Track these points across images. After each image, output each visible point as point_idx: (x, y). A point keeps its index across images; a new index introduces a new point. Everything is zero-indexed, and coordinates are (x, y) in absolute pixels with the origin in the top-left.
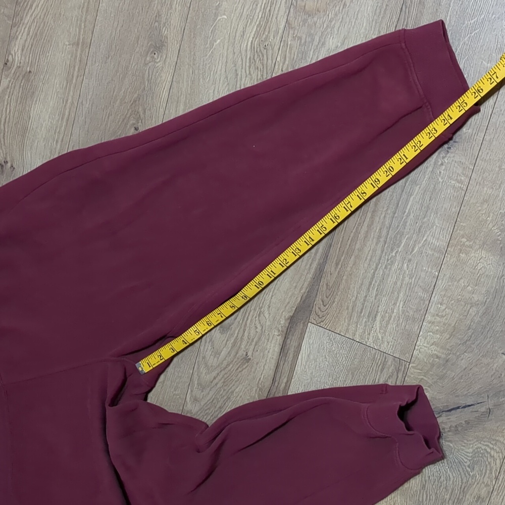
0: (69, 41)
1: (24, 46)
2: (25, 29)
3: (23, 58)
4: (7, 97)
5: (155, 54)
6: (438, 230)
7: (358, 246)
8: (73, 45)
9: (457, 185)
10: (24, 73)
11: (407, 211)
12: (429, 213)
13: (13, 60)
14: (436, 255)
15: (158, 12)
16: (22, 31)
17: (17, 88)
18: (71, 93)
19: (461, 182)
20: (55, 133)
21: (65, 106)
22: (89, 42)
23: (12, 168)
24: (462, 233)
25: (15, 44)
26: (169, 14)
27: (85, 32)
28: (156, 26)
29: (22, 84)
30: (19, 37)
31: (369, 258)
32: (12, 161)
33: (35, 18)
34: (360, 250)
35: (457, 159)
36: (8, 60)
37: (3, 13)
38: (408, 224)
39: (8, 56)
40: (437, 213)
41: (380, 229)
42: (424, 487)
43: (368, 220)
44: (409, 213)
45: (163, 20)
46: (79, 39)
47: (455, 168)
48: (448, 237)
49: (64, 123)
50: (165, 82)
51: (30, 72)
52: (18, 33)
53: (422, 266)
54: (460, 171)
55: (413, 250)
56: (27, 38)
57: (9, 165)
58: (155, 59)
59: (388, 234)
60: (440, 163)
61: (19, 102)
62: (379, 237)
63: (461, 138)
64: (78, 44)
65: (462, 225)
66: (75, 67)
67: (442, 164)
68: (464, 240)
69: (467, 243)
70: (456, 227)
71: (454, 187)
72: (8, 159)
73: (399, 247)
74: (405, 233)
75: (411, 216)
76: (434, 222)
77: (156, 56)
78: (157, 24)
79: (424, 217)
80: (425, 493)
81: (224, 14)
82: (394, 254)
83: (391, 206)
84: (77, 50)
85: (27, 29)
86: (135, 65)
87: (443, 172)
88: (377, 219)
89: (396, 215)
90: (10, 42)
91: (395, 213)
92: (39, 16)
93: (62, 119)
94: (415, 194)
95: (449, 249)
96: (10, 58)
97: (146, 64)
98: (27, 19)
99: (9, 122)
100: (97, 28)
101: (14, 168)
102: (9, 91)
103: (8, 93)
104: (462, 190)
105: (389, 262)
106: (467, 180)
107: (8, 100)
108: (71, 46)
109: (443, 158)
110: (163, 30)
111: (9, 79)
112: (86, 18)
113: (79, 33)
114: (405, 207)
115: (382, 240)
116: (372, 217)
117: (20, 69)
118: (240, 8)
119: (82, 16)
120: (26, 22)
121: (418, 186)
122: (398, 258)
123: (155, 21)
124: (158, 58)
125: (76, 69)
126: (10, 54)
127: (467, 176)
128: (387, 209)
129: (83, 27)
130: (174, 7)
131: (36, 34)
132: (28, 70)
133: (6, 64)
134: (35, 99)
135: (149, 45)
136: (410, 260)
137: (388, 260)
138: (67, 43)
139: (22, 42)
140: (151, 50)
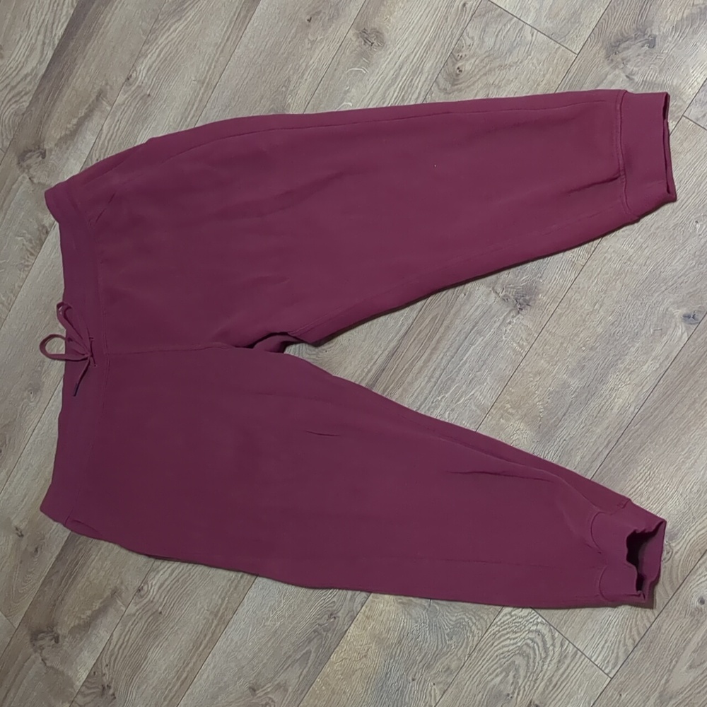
0: (195, 77)
1: (150, 67)
2: (157, 49)
3: (146, 79)
4: (120, 113)
6: (488, 387)
7: (409, 379)
8: (198, 82)
9: (518, 349)
10: (142, 94)
11: (465, 359)
12: (484, 367)
13: (137, 78)
14: (478, 411)
15: (289, 78)
16: (154, 51)
17: (132, 108)
19: (522, 347)
22: (215, 84)
24: (508, 398)
25: (143, 62)
26: (298, 83)
27: (213, 72)
28: (283, 91)
29: (138, 106)
30: (149, 56)
31: (415, 394)
33: (169, 42)
34: (411, 384)
35: (525, 322)
36: (131, 76)
37: (141, 25)
38: (461, 372)
39: (133, 72)
40: (491, 370)
41: (435, 369)
42: (400, 642)
43: (426, 355)
44: (466, 362)
45: (291, 88)
46: (206, 77)
47: (520, 331)
48: (494, 399)
51: (149, 95)
52: (149, 51)
53: (463, 420)
54: (524, 336)
55: (458, 401)
56: (156, 60)
59: (440, 376)
60: (508, 321)
61: (129, 123)
62: (432, 377)
63: (535, 303)
64: (203, 83)
65: (511, 391)
66: (193, 105)
67: (510, 323)
68: (508, 406)
69: (510, 410)
70: (505, 391)
71: (514, 350)
73: (446, 393)
74: (456, 381)
75: (467, 365)
76: (486, 379)
78: (284, 89)
79: (479, 371)
80: (399, 648)
81: (351, 102)
82: (440, 398)
83: (451, 349)
84: (200, 89)
85: (158, 50)
87: (508, 331)
88: (434, 357)
89: (453, 360)
90: (138, 58)
91: (453, 358)
92: (174, 41)
94: (477, 343)
95: (492, 410)
96: (134, 75)
98: (162, 40)
99: (114, 140)
100: (226, 73)
102: (123, 108)
103: (122, 110)
104: (521, 355)
105: (433, 405)
106: (528, 347)
107: (119, 117)
108: (196, 83)
109: (513, 317)
110: (288, 98)
111: (126, 96)
112: (218, 59)
113: (208, 71)
114: (464, 355)
115: (433, 380)
116: (431, 354)
117: (141, 90)
118: (367, 99)
119: (215, 55)
120: (160, 43)
121: (482, 338)
122: (442, 404)
123: (284, 86)
125: (195, 108)
126: (135, 70)
127: (529, 343)
128: (446, 351)
129: (213, 67)
130: (305, 77)
131: (166, 59)
132: (148, 92)
133: (128, 79)
134: (147, 125)
135: (271, 107)
136: (453, 410)
137: (432, 403)
138: (193, 79)
139: (150, 62)
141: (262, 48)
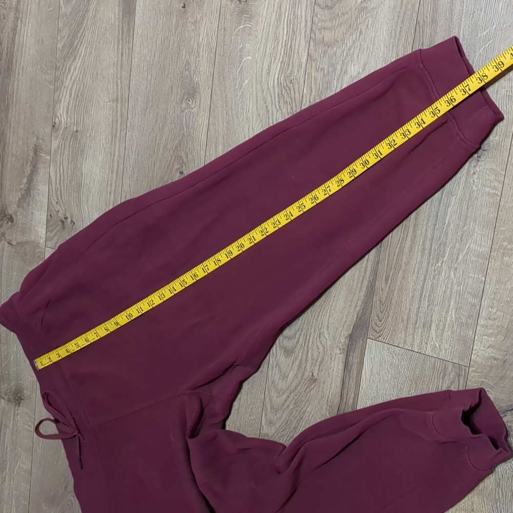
0: (109, 98)
1: (68, 108)
2: (67, 91)
3: (69, 119)
4: (59, 157)
5: (189, 101)
6: (479, 236)
7: (404, 260)
8: (113, 102)
9: (492, 191)
10: (71, 133)
11: (447, 222)
12: (468, 221)
13: (60, 122)
14: (480, 260)
15: (187, 61)
16: (65, 94)
17: (67, 148)
18: (117, 147)
19: (495, 188)
20: (107, 185)
21: (113, 159)
22: (127, 96)
23: (72, 223)
24: (502, 237)
25: (60, 107)
26: (197, 62)
27: (122, 88)
28: (187, 75)
29: (71, 144)
30: (63, 100)
31: (416, 270)
32: (72, 216)
33: (74, 81)
34: (408, 264)
35: (488, 166)
36: (55, 122)
37: (45, 78)
38: (449, 234)
39: (55, 119)
40: (476, 221)
41: (424, 241)
42: (498, 485)
43: (410, 234)
44: (449, 224)
45: (193, 68)
46: (117, 96)
47: (487, 176)
48: (490, 243)
49: (115, 175)
50: (202, 126)
51: (77, 131)
52: (61, 97)
53: (469, 273)
54: (492, 178)
55: (457, 259)
56: (70, 100)
57: (69, 220)
58: (190, 105)
59: (432, 246)
60: (472, 172)
61: (70, 161)
62: (424, 250)
63: (489, 146)
64: (117, 101)
65: (502, 230)
66: (117, 122)
67: (474, 173)
68: (505, 244)
69: (509, 246)
70: (496, 232)
71: (489, 194)
72: (68, 215)
73: (444, 257)
74: (448, 243)
75: (452, 226)
76: (474, 229)
77: (190, 103)
78: (187, 72)
79: (464, 226)
80: (500, 491)
81: (249, 56)
82: (439, 264)
83: (431, 218)
84: (117, 106)
85: (68, 92)
86: (172, 113)
87: (476, 180)
88: (419, 232)
89: (437, 227)
90: (54, 107)
91: (435, 225)
92: (78, 79)
93: (112, 173)
94: (452, 204)
95: (492, 254)
96: (57, 120)
97: (182, 111)
98: (68, 82)
99: (64, 180)
100: (133, 83)
101: (74, 223)
102: (60, 152)
103: (59, 154)
104: (497, 195)
105: (436, 272)
106: (501, 186)
107: (60, 160)
108: (111, 103)
109: (475, 167)
110: (194, 78)
111: (58, 140)
112: (121, 75)
113: (117, 89)
114: (444, 219)
115: (427, 252)
116: (414, 231)
117: (68, 130)
118: (262, 47)
119: (117, 74)
120: (67, 85)
121: (455, 197)
122: (444, 267)
123: (186, 70)
124: (192, 103)
125: (119, 124)
126: (56, 116)
127: (499, 182)
128: (427, 223)
129: (119, 83)
130: (201, 54)
131: (78, 96)
132: (75, 129)
133: (54, 126)
134: (85, 156)
135: (183, 92)
136: (456, 269)
137: (435, 271)
138: (108, 100)
139: (66, 104)
140: (186, 97)
141: (154, 48)
